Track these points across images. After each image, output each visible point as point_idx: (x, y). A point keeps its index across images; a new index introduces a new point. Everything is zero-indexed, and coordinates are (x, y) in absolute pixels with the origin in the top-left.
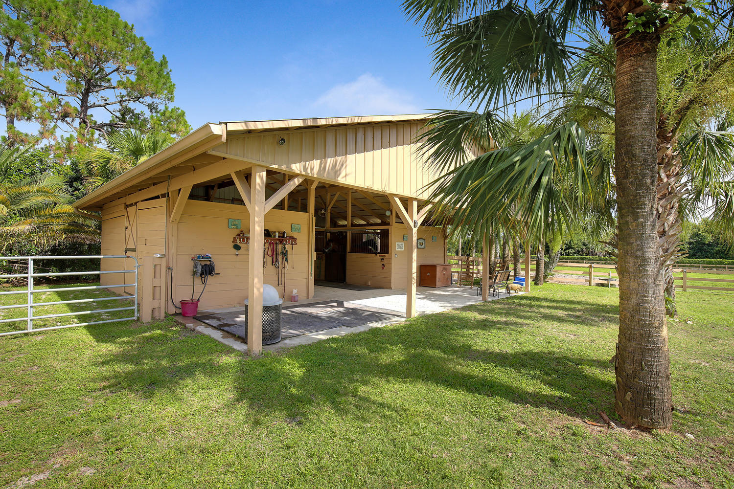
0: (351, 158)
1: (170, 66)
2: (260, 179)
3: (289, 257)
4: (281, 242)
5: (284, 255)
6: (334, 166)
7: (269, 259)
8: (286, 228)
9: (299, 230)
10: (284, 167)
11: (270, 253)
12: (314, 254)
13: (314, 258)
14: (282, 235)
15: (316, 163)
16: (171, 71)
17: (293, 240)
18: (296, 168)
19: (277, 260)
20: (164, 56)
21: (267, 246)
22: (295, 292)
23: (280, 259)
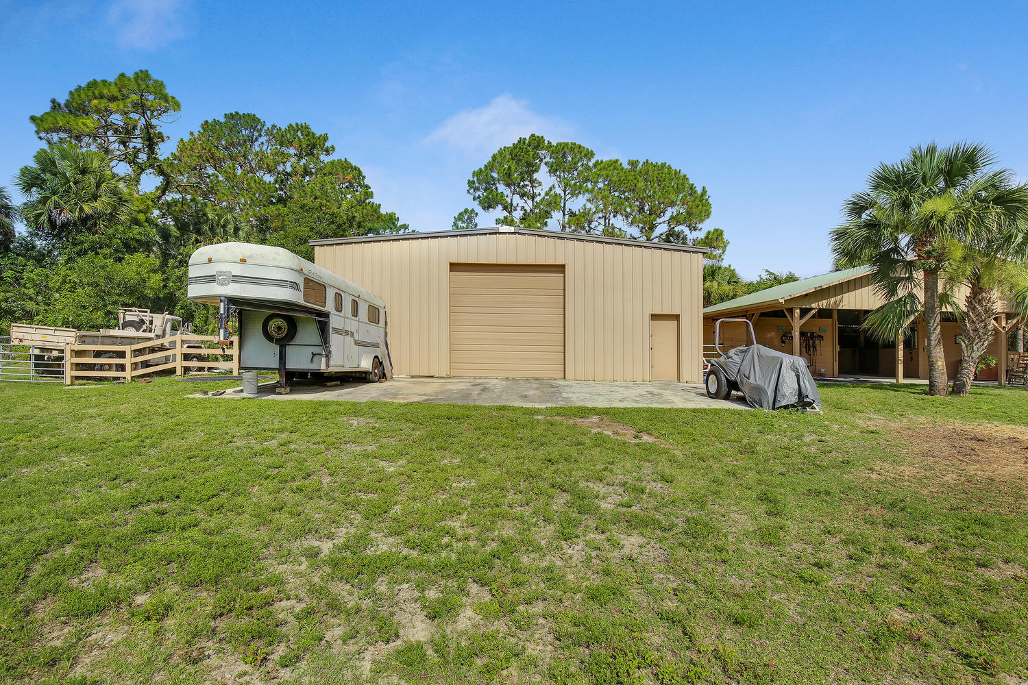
0: (846, 296)
1: (708, 194)
2: (797, 312)
3: (818, 348)
4: (812, 339)
5: (814, 347)
6: (835, 303)
7: (804, 349)
8: (815, 330)
9: (825, 331)
10: (808, 307)
11: (804, 346)
12: (838, 347)
13: (838, 349)
14: (812, 334)
15: (825, 302)
16: (709, 197)
17: (821, 338)
18: (814, 306)
19: (809, 350)
20: (704, 188)
21: (802, 341)
22: (823, 370)
23: (811, 349)
